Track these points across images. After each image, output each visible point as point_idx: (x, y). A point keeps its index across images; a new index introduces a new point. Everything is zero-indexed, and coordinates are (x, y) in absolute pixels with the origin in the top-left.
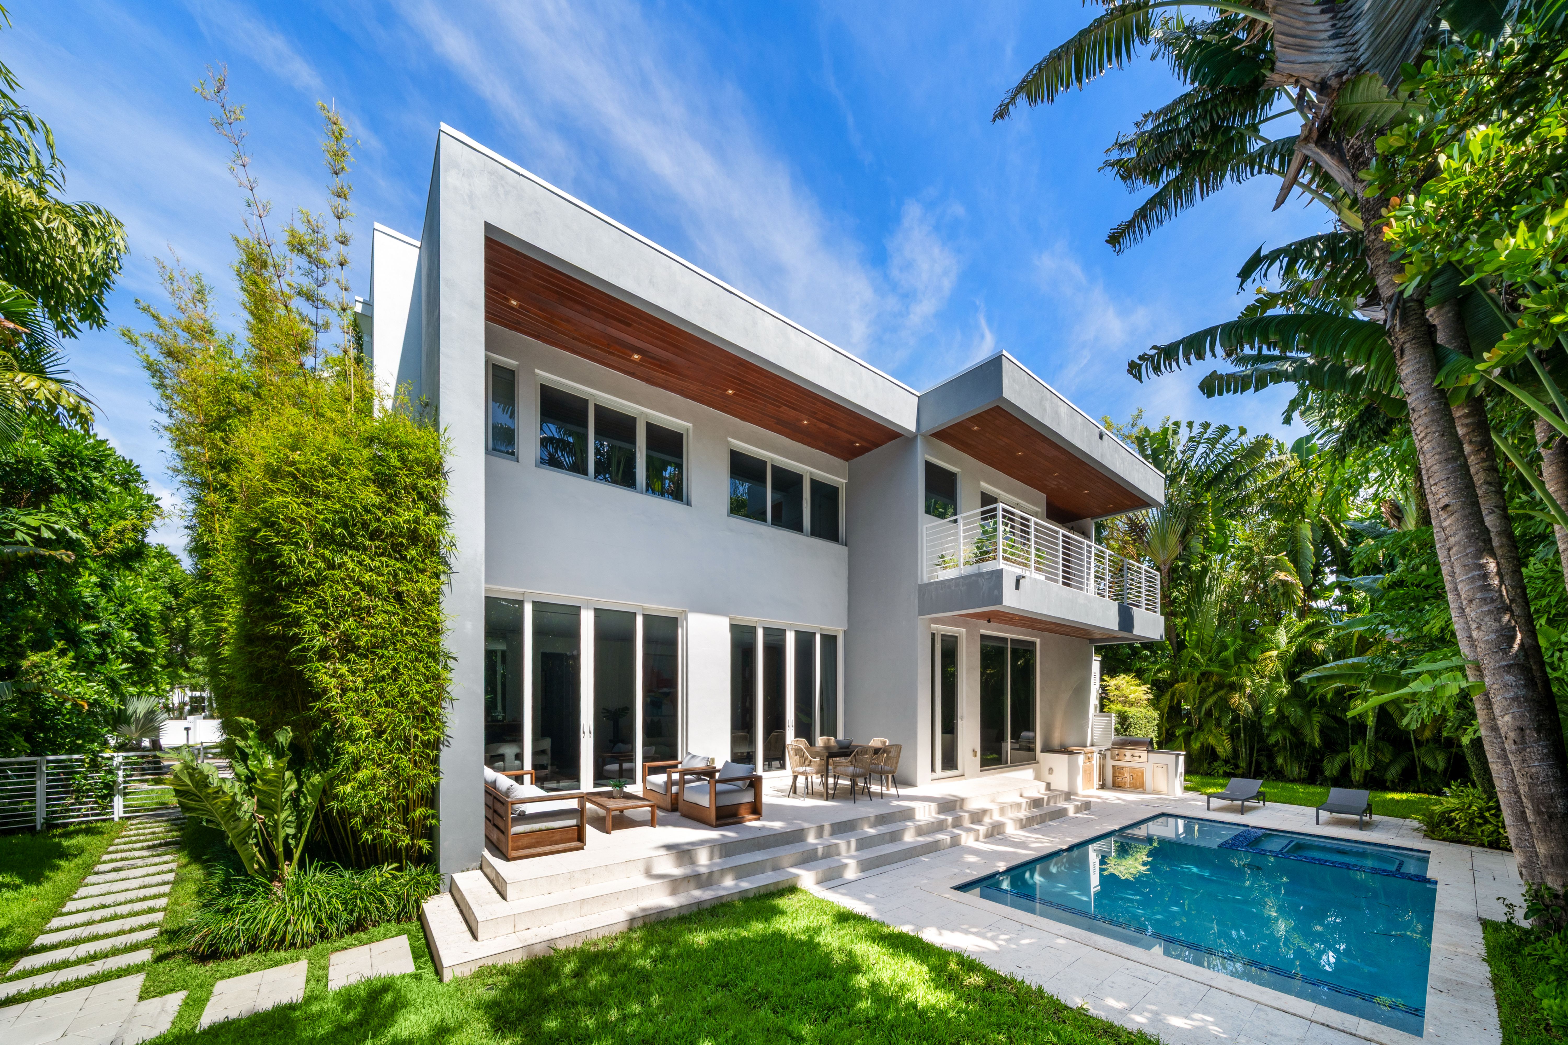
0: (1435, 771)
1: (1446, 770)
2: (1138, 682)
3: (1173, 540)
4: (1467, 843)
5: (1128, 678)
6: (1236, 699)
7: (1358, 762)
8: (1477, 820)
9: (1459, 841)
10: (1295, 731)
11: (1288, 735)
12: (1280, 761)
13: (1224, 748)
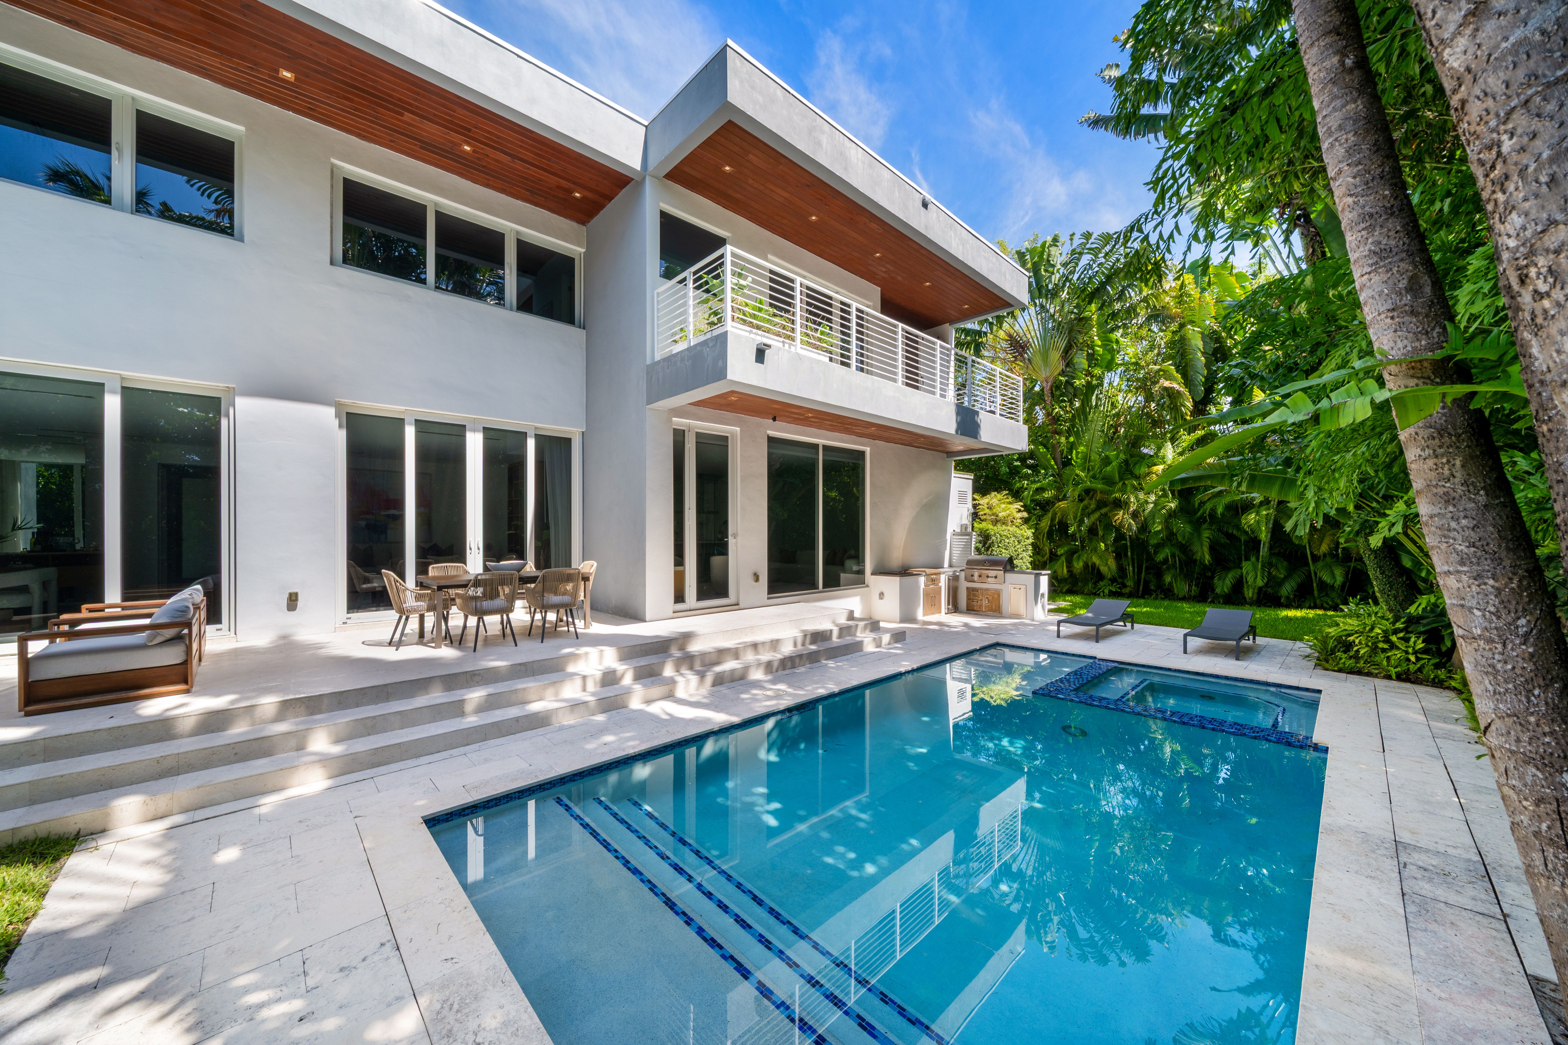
0: (1333, 586)
1: (1343, 585)
2: (1010, 499)
3: (1055, 356)
4: (1369, 674)
5: (999, 496)
6: (1120, 516)
7: (1250, 579)
8: (1381, 645)
9: (1359, 673)
10: (1184, 548)
11: (1177, 552)
12: (1168, 579)
13: (1108, 566)
